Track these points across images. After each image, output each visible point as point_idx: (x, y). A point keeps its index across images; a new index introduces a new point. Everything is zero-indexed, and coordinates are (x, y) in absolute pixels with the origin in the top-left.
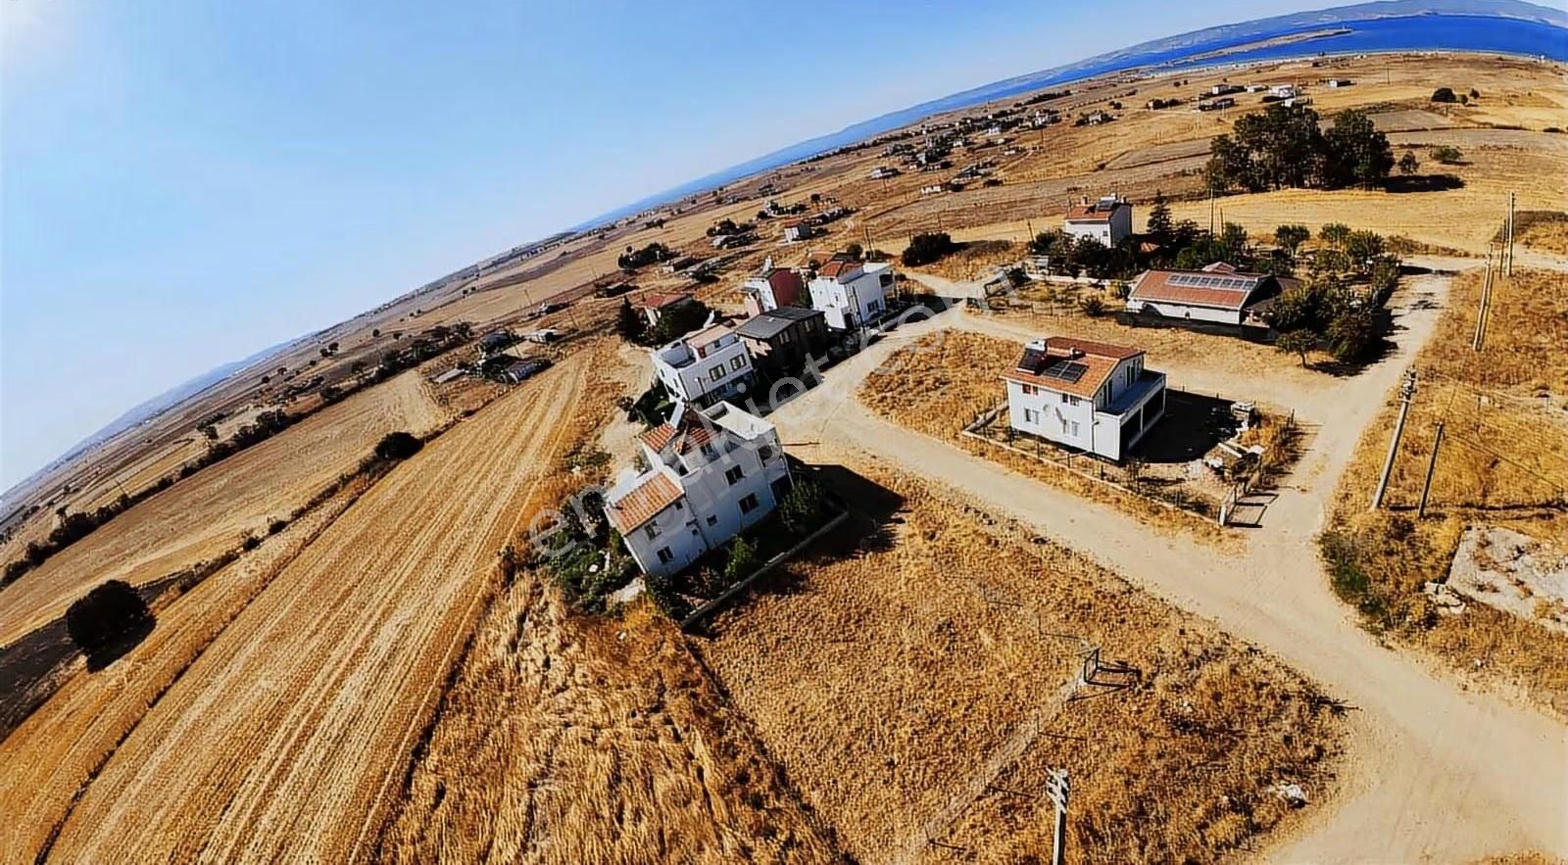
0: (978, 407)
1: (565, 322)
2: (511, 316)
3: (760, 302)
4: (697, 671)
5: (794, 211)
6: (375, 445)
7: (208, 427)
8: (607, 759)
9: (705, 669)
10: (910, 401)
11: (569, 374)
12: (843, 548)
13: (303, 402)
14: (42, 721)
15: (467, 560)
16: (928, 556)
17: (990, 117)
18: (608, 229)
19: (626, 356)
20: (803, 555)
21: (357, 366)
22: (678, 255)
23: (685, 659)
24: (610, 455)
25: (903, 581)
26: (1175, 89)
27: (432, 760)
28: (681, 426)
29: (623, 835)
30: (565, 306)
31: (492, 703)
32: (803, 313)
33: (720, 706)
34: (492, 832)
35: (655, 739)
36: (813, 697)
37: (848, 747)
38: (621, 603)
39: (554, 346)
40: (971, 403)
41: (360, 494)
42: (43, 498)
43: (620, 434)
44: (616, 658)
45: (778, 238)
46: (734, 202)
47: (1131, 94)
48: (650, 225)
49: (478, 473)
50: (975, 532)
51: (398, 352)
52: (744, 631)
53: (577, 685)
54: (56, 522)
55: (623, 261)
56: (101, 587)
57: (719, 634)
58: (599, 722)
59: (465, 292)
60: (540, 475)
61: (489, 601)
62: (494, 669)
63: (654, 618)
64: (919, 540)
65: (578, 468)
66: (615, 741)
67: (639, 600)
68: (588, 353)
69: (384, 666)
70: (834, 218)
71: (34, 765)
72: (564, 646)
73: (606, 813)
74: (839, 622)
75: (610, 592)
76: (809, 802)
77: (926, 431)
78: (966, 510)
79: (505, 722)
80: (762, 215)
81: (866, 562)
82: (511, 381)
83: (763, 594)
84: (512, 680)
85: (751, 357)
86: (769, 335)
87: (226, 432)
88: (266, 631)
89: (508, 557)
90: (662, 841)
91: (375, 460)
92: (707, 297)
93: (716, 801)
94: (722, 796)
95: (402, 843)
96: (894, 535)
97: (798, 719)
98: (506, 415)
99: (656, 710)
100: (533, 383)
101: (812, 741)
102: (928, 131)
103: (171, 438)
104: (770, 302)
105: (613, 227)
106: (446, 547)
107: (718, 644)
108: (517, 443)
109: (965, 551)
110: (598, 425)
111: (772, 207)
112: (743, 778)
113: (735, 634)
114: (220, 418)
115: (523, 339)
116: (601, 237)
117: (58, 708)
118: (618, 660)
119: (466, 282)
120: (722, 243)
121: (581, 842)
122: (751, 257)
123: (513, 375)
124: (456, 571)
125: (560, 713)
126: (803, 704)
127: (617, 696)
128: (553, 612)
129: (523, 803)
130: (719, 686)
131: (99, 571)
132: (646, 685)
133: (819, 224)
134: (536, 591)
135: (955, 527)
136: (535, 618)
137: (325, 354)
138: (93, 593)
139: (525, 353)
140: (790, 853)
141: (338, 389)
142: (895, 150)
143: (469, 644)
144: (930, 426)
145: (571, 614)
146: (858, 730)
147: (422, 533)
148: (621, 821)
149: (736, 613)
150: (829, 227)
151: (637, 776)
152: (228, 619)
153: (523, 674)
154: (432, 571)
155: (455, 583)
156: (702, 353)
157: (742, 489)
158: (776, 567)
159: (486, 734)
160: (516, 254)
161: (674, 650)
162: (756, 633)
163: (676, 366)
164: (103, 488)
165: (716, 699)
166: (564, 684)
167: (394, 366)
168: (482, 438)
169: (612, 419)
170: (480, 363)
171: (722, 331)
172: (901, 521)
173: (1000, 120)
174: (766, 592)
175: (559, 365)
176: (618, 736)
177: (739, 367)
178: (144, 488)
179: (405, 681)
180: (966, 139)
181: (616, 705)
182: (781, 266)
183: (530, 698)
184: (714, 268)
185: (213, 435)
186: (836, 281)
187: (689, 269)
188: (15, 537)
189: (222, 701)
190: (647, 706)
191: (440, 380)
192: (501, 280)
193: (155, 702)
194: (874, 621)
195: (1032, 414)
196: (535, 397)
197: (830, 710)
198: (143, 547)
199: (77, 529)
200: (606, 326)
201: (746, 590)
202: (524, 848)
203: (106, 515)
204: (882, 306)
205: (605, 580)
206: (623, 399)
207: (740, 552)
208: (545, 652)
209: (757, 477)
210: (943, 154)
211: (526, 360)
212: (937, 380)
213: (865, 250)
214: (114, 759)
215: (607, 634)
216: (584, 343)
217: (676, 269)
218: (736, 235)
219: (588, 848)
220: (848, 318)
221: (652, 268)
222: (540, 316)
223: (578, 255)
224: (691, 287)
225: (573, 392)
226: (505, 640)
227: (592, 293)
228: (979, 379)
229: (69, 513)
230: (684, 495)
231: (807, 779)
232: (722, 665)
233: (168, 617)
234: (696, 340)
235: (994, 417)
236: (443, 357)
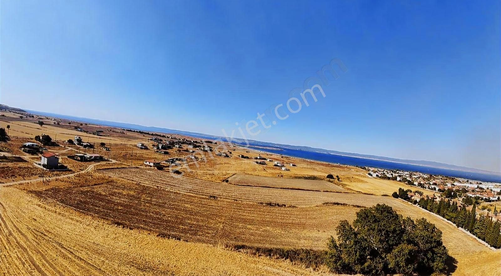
17: (192, 142)
26: (246, 153)
47: (234, 150)
102: (171, 138)
142: (156, 139)
173: (195, 143)
180: (181, 145)
210: (170, 148)
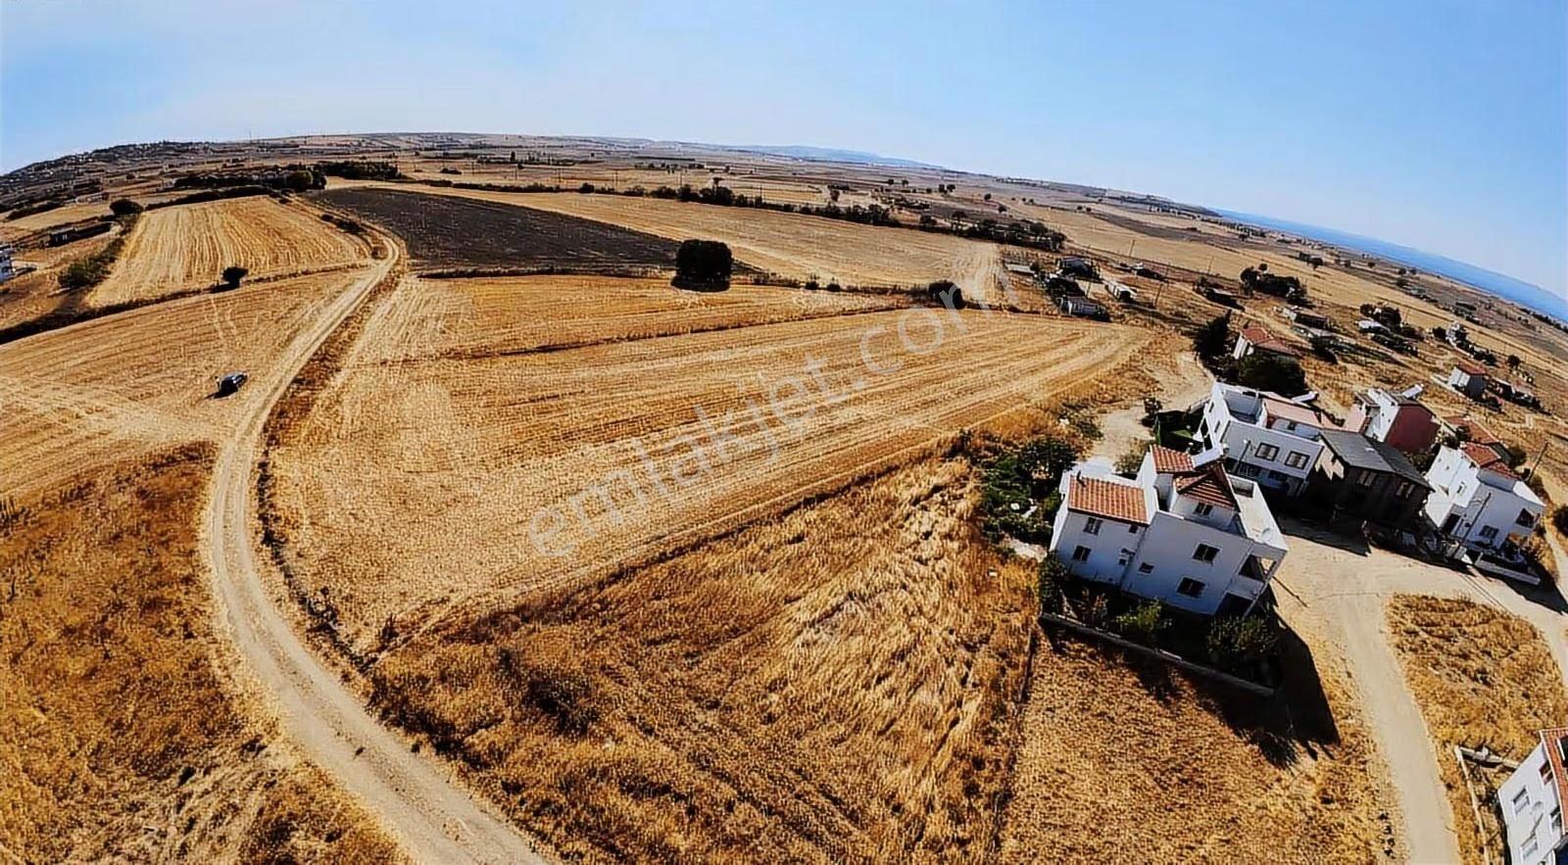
0: (1492, 741)
1: (1149, 292)
2: (1104, 255)
3: (1368, 422)
4: (1022, 659)
5: (1479, 356)
6: (932, 281)
7: (836, 189)
8: (908, 638)
9: (1028, 665)
10: (1438, 663)
11: (1119, 341)
12: (1237, 714)
13: (905, 215)
14: (620, 286)
15: (934, 414)
16: (1303, 811)
18: (1255, 234)
19: (1183, 364)
20: (1196, 680)
21: (960, 215)
22: (1311, 307)
23: (1022, 642)
24: (1101, 435)
25: (1259, 801)
27: (812, 515)
28: (1200, 469)
29: (871, 691)
30: (1160, 278)
31: (873, 522)
32: (1411, 473)
33: (1013, 700)
34: (805, 593)
35: (950, 664)
36: (1086, 783)
37: (1072, 850)
38: (1012, 551)
39: (1123, 307)
40: (1491, 729)
41: (898, 308)
42: (709, 163)
43: (1124, 426)
44: (975, 583)
45: (1437, 371)
46: (1417, 296)
48: (1303, 257)
49: (988, 359)
50: (1367, 843)
51: (996, 222)
52: (1085, 675)
53: (933, 570)
54: (710, 185)
55: (1248, 274)
56: (716, 243)
57: (1064, 654)
58: (925, 609)
59: (1080, 208)
60: (1033, 401)
61: (924, 457)
62: (892, 502)
63: (1028, 588)
64: (1311, 790)
65: (1067, 422)
66: (923, 633)
67: (1029, 563)
68: (1147, 336)
69: (831, 431)
70: (1517, 399)
71: (596, 303)
72: (948, 536)
73: (875, 667)
74: (1167, 762)
75: (1012, 536)
76: (1003, 841)
77: (1425, 707)
78: (1382, 817)
79: (870, 541)
80: (1440, 334)
81: (1243, 750)
82: (1065, 309)
83: (1128, 667)
84: (897, 520)
85: (1314, 468)
86: (1353, 462)
87: (845, 201)
88: (782, 347)
89: (965, 438)
90: (888, 727)
91: (924, 292)
92: (1312, 370)
93: (946, 752)
94: (955, 754)
95: (756, 541)
96: (1293, 759)
97: (1057, 781)
98: (1042, 334)
99: (968, 648)
100: (1082, 324)
101: (1051, 808)
103: (808, 181)
104: (1381, 430)
105: (1263, 235)
106: (929, 392)
107: (1055, 660)
108: (1031, 362)
109: (1341, 847)
110: (1111, 402)
111: (1458, 334)
112: (978, 763)
113: (1075, 669)
114: (845, 189)
115: (1099, 281)
116: (1243, 237)
117: (638, 287)
118: (975, 587)
119: (1086, 200)
120: (1370, 330)
121: (845, 663)
122: (1391, 366)
123: (1070, 305)
124: (920, 415)
125: (907, 575)
126: (1073, 778)
127: (952, 607)
128: (962, 506)
129: (835, 600)
130: (1026, 687)
131: (716, 232)
132: (979, 623)
133: (1497, 393)
134: (961, 480)
135: (1357, 819)
136: (946, 498)
137: (941, 189)
138: (709, 242)
139: (1094, 294)
140: (954, 849)
141: (934, 222)
143: (891, 470)
144: (1433, 707)
145: (971, 520)
146: (1092, 849)
147: (918, 369)
148: (879, 681)
149: (1092, 656)
150: (1506, 405)
151: (915, 671)
152: (768, 320)
153: (907, 525)
154: (905, 400)
155: (914, 422)
156: (1271, 421)
157: (1199, 571)
158: (1164, 661)
159: (853, 535)
160: (1149, 202)
161: (1019, 625)
162: (1092, 687)
163: (1232, 413)
164: (749, 184)
165: (1015, 692)
166: (927, 560)
167: (985, 232)
168: (1009, 336)
169: (1127, 408)
170: (1052, 276)
171: (1309, 417)
172: (1314, 755)
174: (1132, 668)
175: (1115, 326)
176: (928, 632)
177: (1294, 465)
178: (772, 202)
179: (836, 453)
181: (946, 612)
182: (1423, 403)
183: (898, 545)
184: (1341, 349)
185: (835, 198)
186: (1476, 471)
187: (1313, 330)
188: (678, 174)
189: (732, 365)
190: (965, 639)
191: (1010, 267)
192: (1114, 216)
193: (696, 332)
194: (1197, 798)
195: (1523, 799)
196: (1074, 337)
197: (1087, 809)
198: (751, 238)
199: (719, 197)
200: (1184, 324)
201: (1118, 648)
202: (812, 625)
203: (742, 202)
204: (1498, 542)
205: (1017, 524)
206: (1153, 400)
207: (1149, 616)
208: (933, 526)
209: (1223, 577)
211: (1091, 300)
212: (1483, 672)
213: (1526, 466)
214: (649, 341)
215: (984, 561)
216: (1153, 324)
217: (1298, 319)
218: (1393, 331)
219: (845, 671)
220: (1452, 520)
221: (1272, 301)
222: (1130, 271)
223: (1207, 239)
224: (1301, 349)
225: (1111, 358)
226: (915, 491)
227: (1194, 283)
228: (1518, 714)
229: (721, 184)
230: (1146, 526)
231: (1019, 826)
232: (1042, 676)
233: (738, 291)
234: (1274, 404)
235: (1493, 765)
236: (1026, 250)
